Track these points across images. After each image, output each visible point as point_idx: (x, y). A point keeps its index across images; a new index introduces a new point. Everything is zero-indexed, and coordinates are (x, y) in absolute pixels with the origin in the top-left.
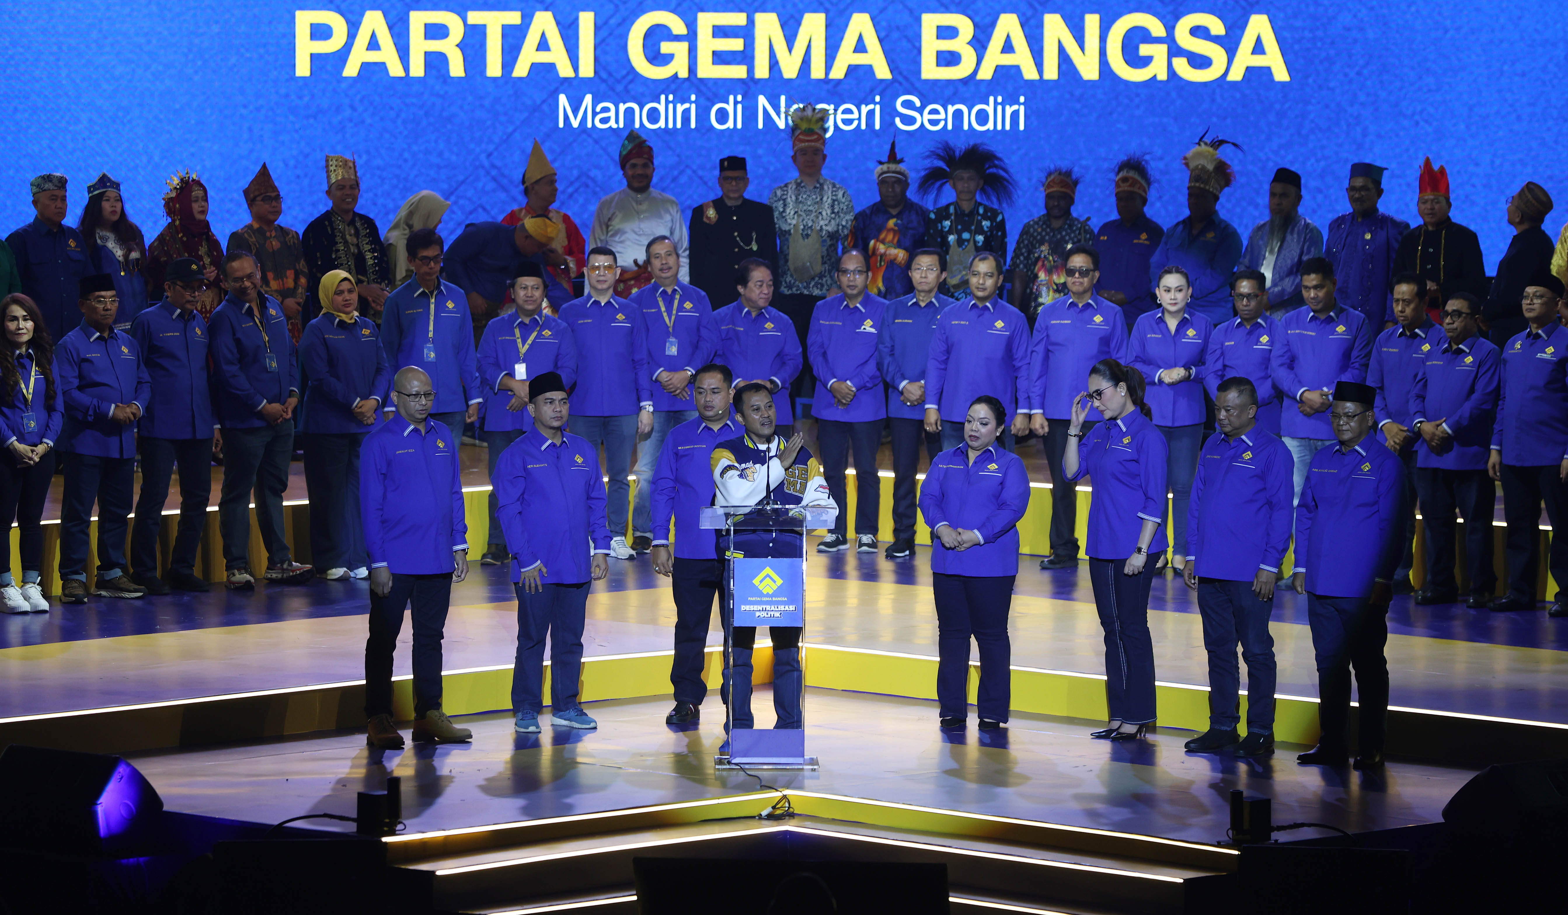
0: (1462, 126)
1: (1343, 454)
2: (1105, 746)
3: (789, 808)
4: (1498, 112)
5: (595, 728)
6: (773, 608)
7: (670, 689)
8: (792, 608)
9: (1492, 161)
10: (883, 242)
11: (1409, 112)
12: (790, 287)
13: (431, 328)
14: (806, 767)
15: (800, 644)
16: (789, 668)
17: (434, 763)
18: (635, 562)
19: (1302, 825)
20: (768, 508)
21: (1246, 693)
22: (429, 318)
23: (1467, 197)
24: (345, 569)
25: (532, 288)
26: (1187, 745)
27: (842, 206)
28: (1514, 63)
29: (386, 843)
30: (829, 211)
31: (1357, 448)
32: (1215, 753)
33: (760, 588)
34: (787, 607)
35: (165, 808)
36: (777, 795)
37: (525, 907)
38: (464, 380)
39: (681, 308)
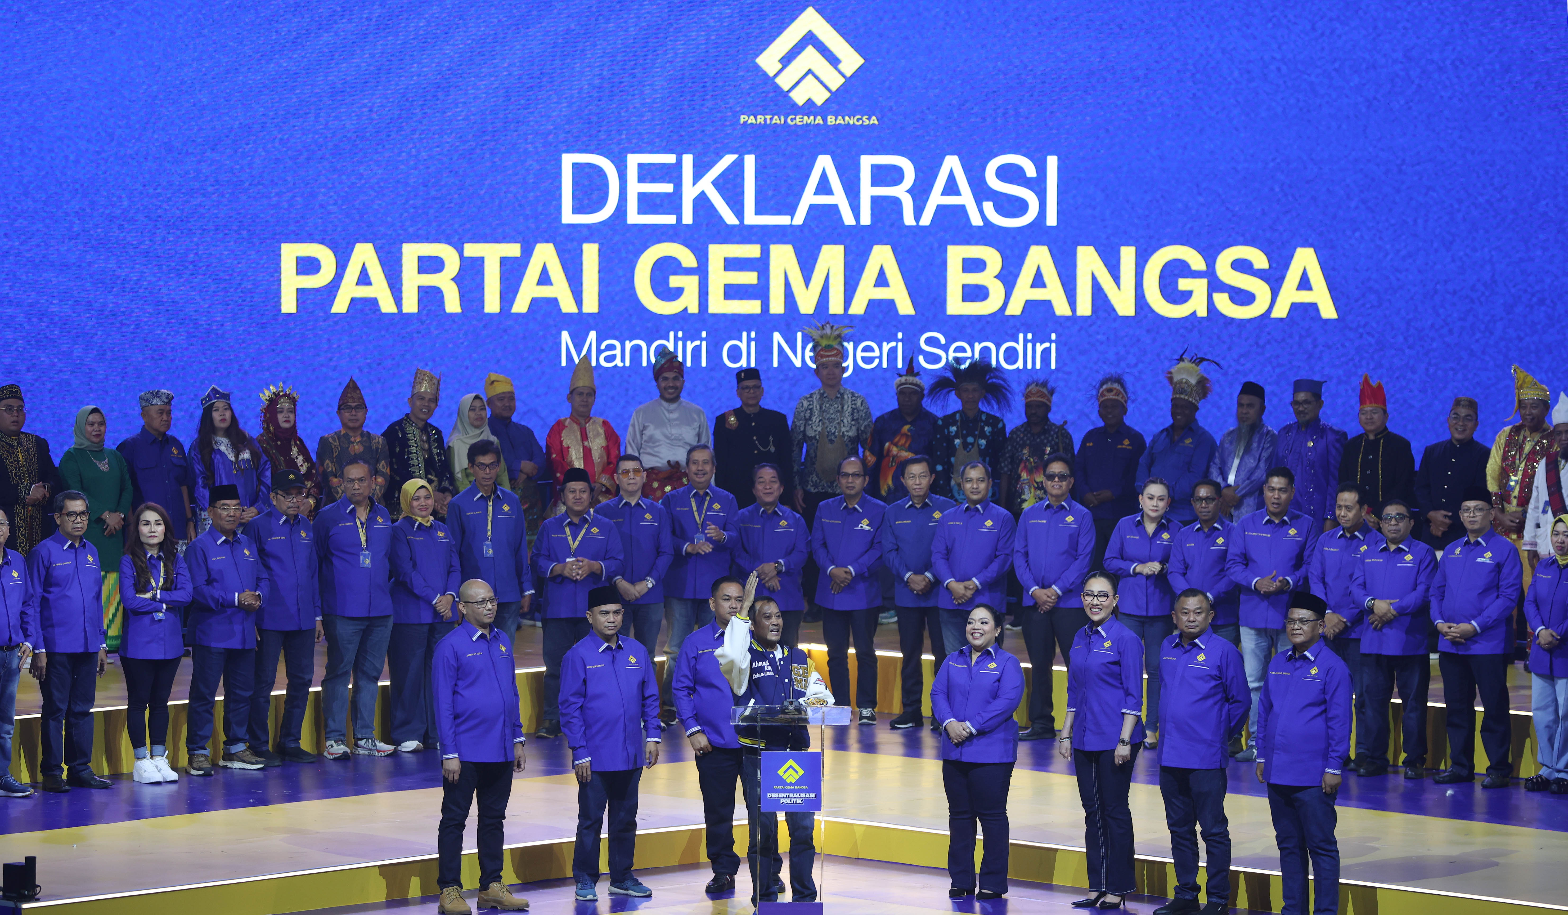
0: (1401, 339)
4: (1432, 326)
5: (650, 896)
6: (795, 795)
8: (812, 795)
9: (1427, 370)
10: (896, 445)
11: (1354, 326)
12: (815, 486)
13: (489, 527)
21: (1204, 865)
22: (487, 519)
23: (1405, 401)
25: (580, 491)
26: (1156, 912)
27: (861, 413)
28: (1446, 282)
30: (849, 419)
31: (1307, 652)
33: (784, 777)
34: (806, 795)
38: (519, 574)
39: (710, 508)
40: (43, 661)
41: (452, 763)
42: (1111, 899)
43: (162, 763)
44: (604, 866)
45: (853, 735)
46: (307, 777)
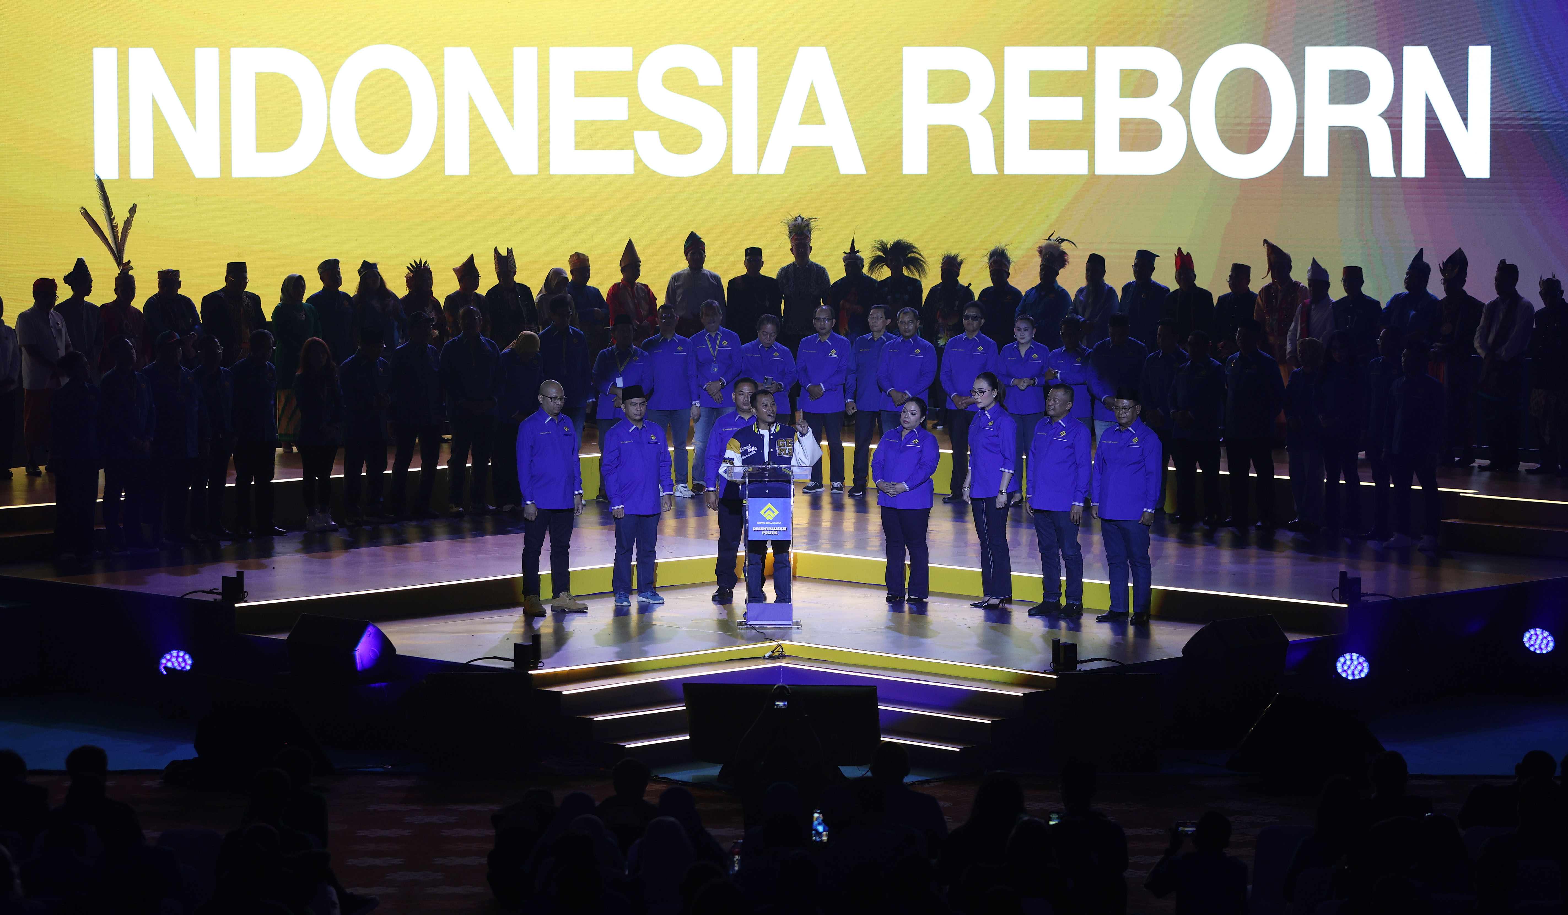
1: (1121, 432)
2: (980, 613)
3: (782, 652)
5: (663, 603)
6: (772, 529)
7: (715, 578)
8: (784, 528)
13: (564, 355)
14: (793, 627)
15: (790, 550)
16: (783, 565)
17: (563, 625)
18: (695, 500)
19: (1096, 660)
20: (769, 467)
21: (1065, 578)
22: (562, 349)
24: (513, 505)
26: (1029, 611)
27: (823, 279)
29: (531, 674)
30: (815, 283)
31: (1130, 428)
32: (1046, 616)
33: (765, 516)
34: (781, 528)
35: (397, 653)
36: (774, 644)
37: (617, 714)
39: (721, 345)
41: (533, 515)
42: (996, 602)
44: (638, 584)
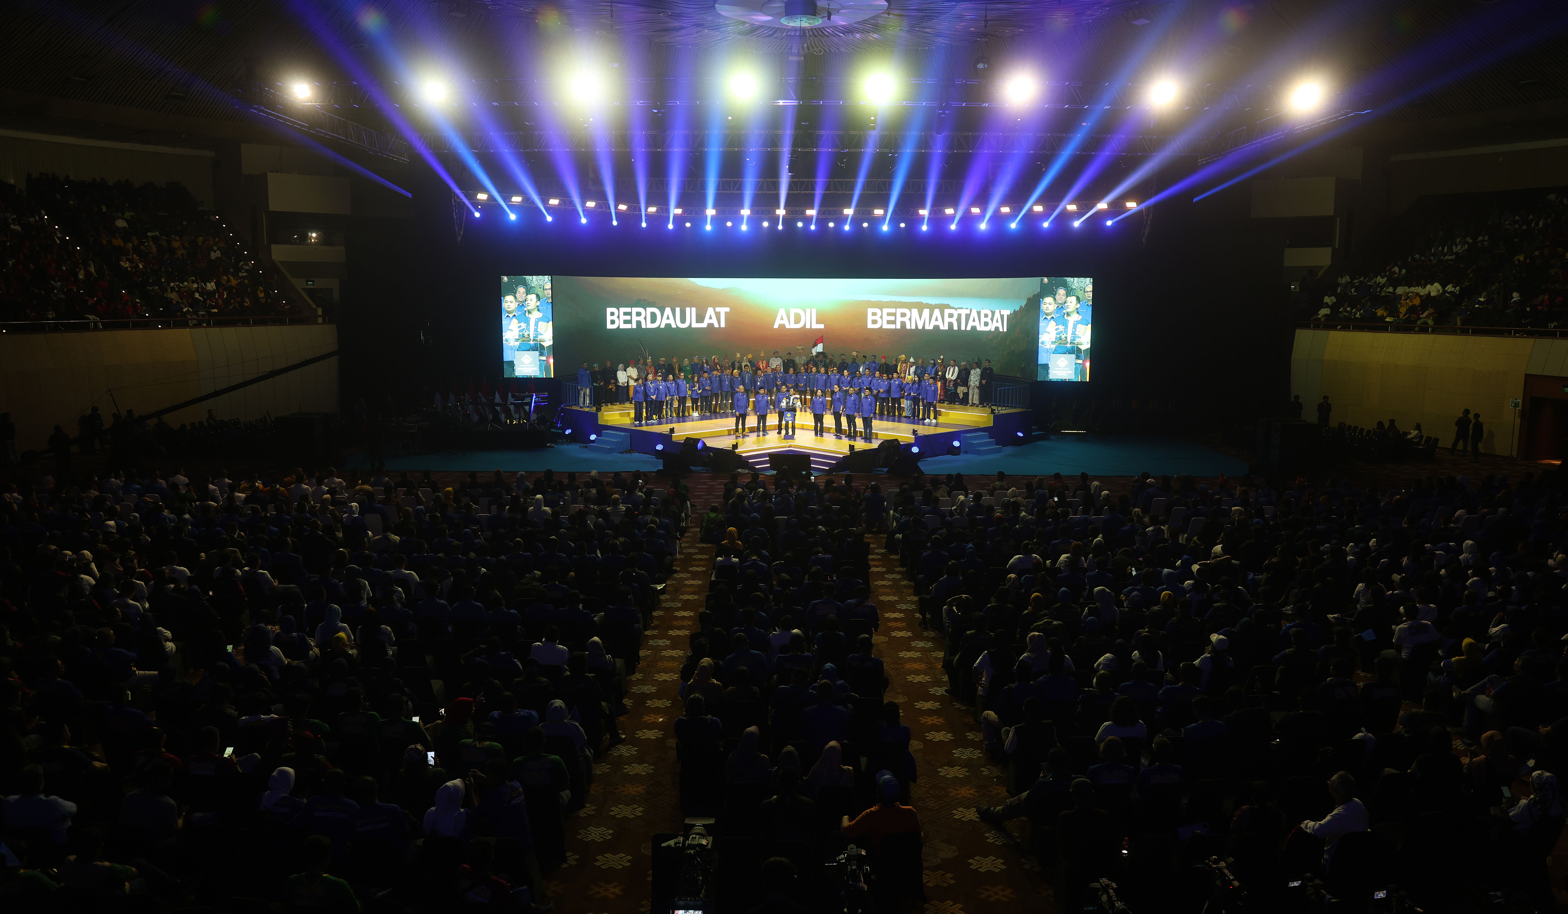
16: (793, 425)
24: (734, 410)
29: (736, 451)
37: (755, 460)
38: (751, 384)
40: (678, 398)
41: (737, 414)
42: (838, 434)
43: (697, 413)
44: (761, 430)
45: (803, 409)
46: (718, 415)
